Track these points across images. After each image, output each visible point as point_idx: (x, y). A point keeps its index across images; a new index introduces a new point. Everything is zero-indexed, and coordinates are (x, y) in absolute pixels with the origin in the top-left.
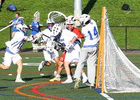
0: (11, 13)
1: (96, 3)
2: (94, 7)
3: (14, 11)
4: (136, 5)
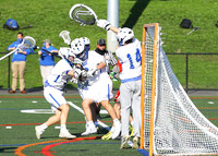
0: (11, 32)
1: (141, 17)
2: (138, 23)
3: (14, 29)
4: (202, 20)
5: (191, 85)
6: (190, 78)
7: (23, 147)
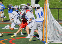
5: (60, 19)
6: (60, 17)
7: (3, 40)
